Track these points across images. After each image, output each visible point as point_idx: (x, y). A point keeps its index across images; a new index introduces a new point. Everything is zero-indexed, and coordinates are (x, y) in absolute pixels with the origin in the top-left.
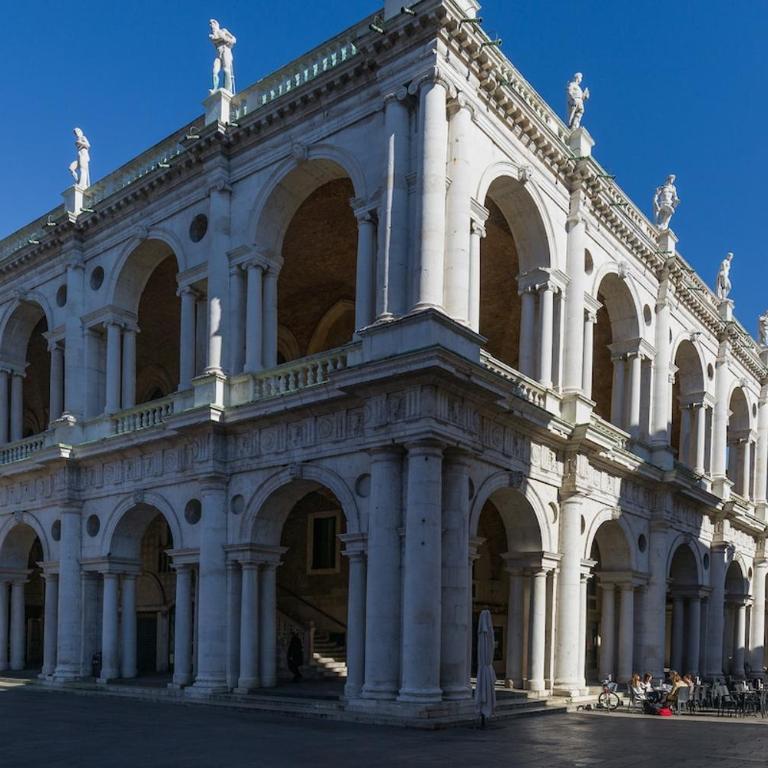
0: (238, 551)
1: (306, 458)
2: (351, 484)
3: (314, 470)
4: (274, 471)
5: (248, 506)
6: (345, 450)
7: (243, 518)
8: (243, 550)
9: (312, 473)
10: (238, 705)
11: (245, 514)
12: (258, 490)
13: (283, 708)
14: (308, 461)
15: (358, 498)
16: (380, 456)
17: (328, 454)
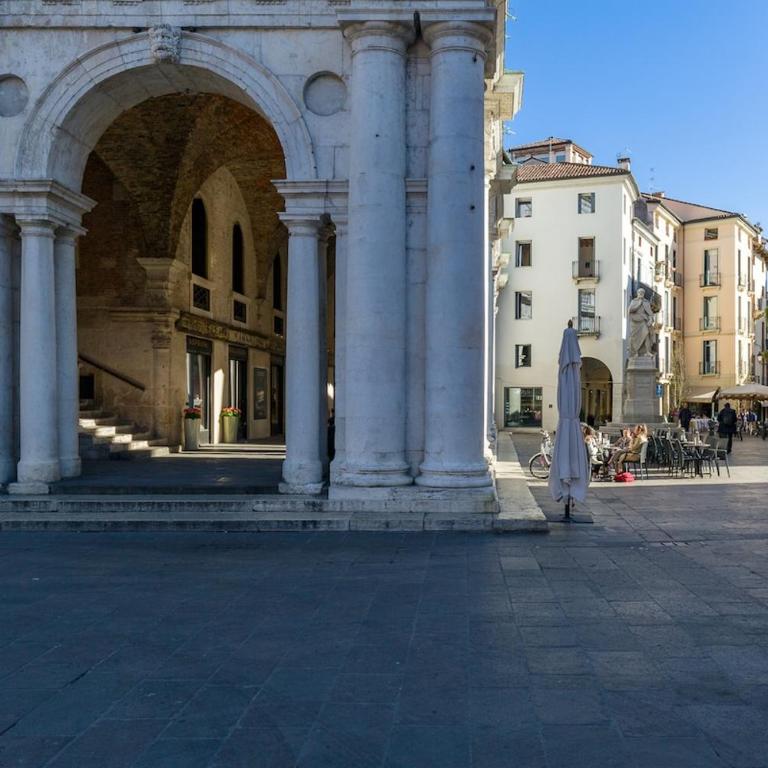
0: (14, 194)
1: (190, 22)
2: (296, 87)
3: (208, 48)
4: (108, 38)
5: (40, 102)
6: (282, 21)
7: (28, 126)
8: (25, 194)
9: (200, 54)
10: (53, 518)
11: (33, 118)
12: (67, 70)
13: (174, 516)
14: (194, 29)
15: (309, 116)
16: (385, 41)
17: (245, 22)
